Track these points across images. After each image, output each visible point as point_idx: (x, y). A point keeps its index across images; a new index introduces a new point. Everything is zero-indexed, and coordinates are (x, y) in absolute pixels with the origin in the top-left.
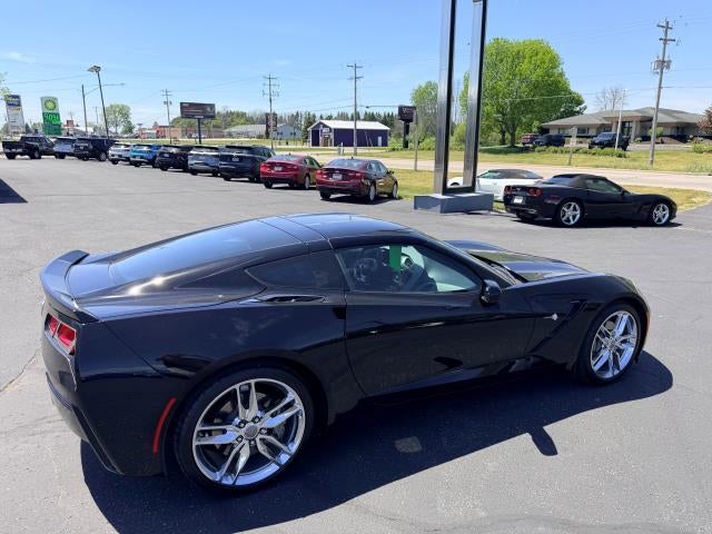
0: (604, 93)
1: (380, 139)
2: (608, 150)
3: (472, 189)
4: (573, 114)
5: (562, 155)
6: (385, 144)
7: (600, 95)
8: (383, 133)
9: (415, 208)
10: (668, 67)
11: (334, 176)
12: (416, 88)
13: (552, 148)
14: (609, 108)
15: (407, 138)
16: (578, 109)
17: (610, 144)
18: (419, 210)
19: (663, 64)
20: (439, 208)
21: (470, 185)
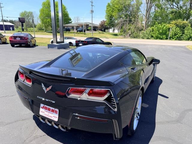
0: (75, 18)
1: (11, 28)
2: (81, 32)
3: (63, 42)
4: (69, 23)
5: (70, 34)
6: (13, 30)
7: (74, 18)
8: (12, 26)
9: (48, 48)
10: (93, 12)
11: (17, 39)
12: (21, 12)
13: (68, 32)
14: (77, 22)
15: (23, 28)
16: (70, 22)
17: (82, 31)
18: (50, 49)
19: (92, 11)
20: (57, 48)
21: (63, 41)
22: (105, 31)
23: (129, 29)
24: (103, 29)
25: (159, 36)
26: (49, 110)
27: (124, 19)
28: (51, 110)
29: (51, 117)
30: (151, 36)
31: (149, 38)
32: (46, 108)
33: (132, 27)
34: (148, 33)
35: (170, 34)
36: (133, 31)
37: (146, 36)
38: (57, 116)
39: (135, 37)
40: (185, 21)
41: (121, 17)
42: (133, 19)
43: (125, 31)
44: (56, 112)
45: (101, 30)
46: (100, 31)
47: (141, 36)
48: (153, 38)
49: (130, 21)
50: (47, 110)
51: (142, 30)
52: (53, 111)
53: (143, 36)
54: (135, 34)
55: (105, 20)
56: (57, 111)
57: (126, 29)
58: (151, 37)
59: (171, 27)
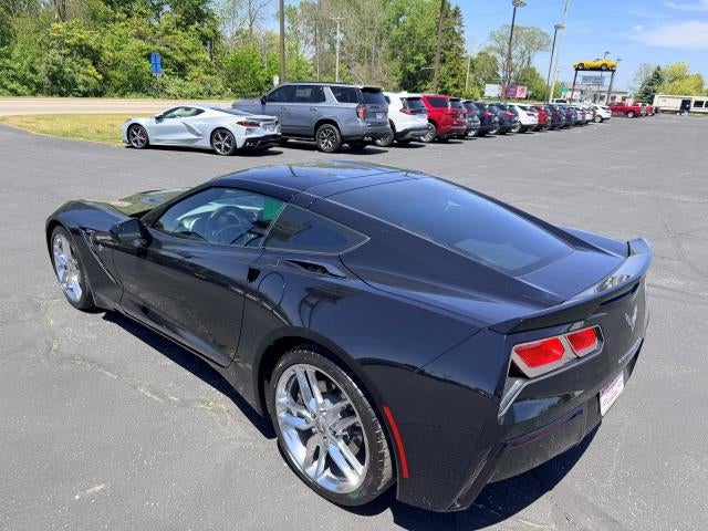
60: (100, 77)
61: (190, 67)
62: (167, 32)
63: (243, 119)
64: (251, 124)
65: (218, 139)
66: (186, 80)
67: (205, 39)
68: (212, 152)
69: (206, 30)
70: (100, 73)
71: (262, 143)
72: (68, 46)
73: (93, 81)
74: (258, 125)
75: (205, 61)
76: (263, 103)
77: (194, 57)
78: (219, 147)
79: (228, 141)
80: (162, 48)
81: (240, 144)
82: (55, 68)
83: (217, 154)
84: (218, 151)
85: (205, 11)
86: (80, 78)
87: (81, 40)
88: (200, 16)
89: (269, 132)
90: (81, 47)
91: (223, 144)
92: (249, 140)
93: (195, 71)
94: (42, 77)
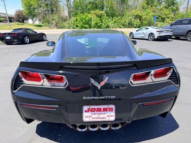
22: (23, 22)
23: (53, 20)
24: (21, 20)
25: (84, 25)
26: (99, 110)
27: (45, 8)
28: (102, 110)
29: (103, 118)
30: (76, 25)
31: (75, 27)
32: (93, 110)
33: (56, 17)
34: (73, 23)
35: (93, 23)
36: (57, 22)
37: (71, 26)
38: (113, 114)
39: (60, 28)
40: (101, 12)
41: (41, 6)
42: (55, 9)
43: (49, 22)
44: (111, 110)
45: (19, 21)
46: (17, 22)
47: (67, 27)
48: (78, 28)
49: (52, 11)
50: (96, 112)
51: (66, 20)
52: (105, 110)
53: (69, 26)
54: (60, 24)
55: (22, 9)
56: (112, 108)
57: (50, 20)
58: (76, 27)
59: (92, 17)
60: (140, 23)
61: (166, 19)
62: (161, 10)
63: (159, 30)
64: (161, 32)
65: (150, 36)
66: (164, 23)
67: (173, 11)
68: (148, 40)
69: (174, 8)
70: (141, 22)
71: (163, 38)
72: (134, 16)
73: (138, 24)
74: (163, 32)
75: (171, 17)
76: (171, 26)
77: (168, 16)
78: (150, 38)
79: (153, 37)
80: (159, 14)
81: (156, 38)
82: (130, 21)
83: (149, 40)
84: (150, 39)
85: (175, 2)
86: (135, 23)
87: (138, 14)
88: (173, 4)
89: (167, 34)
90: (137, 16)
91: (151, 37)
92: (159, 36)
93: (167, 20)
94: (127, 23)
